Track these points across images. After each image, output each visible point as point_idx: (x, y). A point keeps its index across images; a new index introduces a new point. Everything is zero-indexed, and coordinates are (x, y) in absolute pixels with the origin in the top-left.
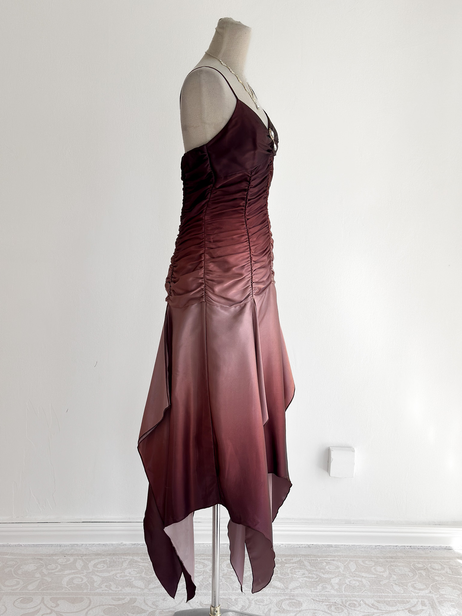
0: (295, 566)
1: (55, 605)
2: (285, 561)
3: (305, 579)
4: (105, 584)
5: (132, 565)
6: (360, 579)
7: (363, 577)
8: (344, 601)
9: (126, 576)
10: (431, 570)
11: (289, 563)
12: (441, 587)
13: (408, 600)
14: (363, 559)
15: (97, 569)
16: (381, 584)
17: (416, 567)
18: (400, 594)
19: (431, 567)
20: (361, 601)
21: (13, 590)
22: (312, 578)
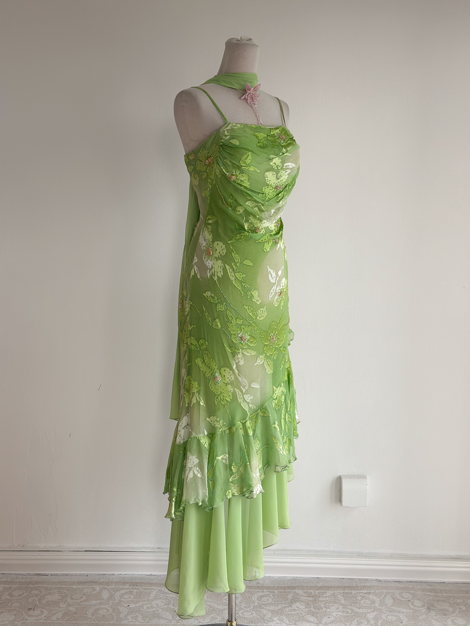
2: (318, 595)
3: (340, 614)
5: (160, 596)
6: (397, 614)
7: (399, 612)
9: (154, 607)
11: (322, 597)
15: (123, 599)
17: (456, 602)
21: (38, 620)
22: (348, 612)
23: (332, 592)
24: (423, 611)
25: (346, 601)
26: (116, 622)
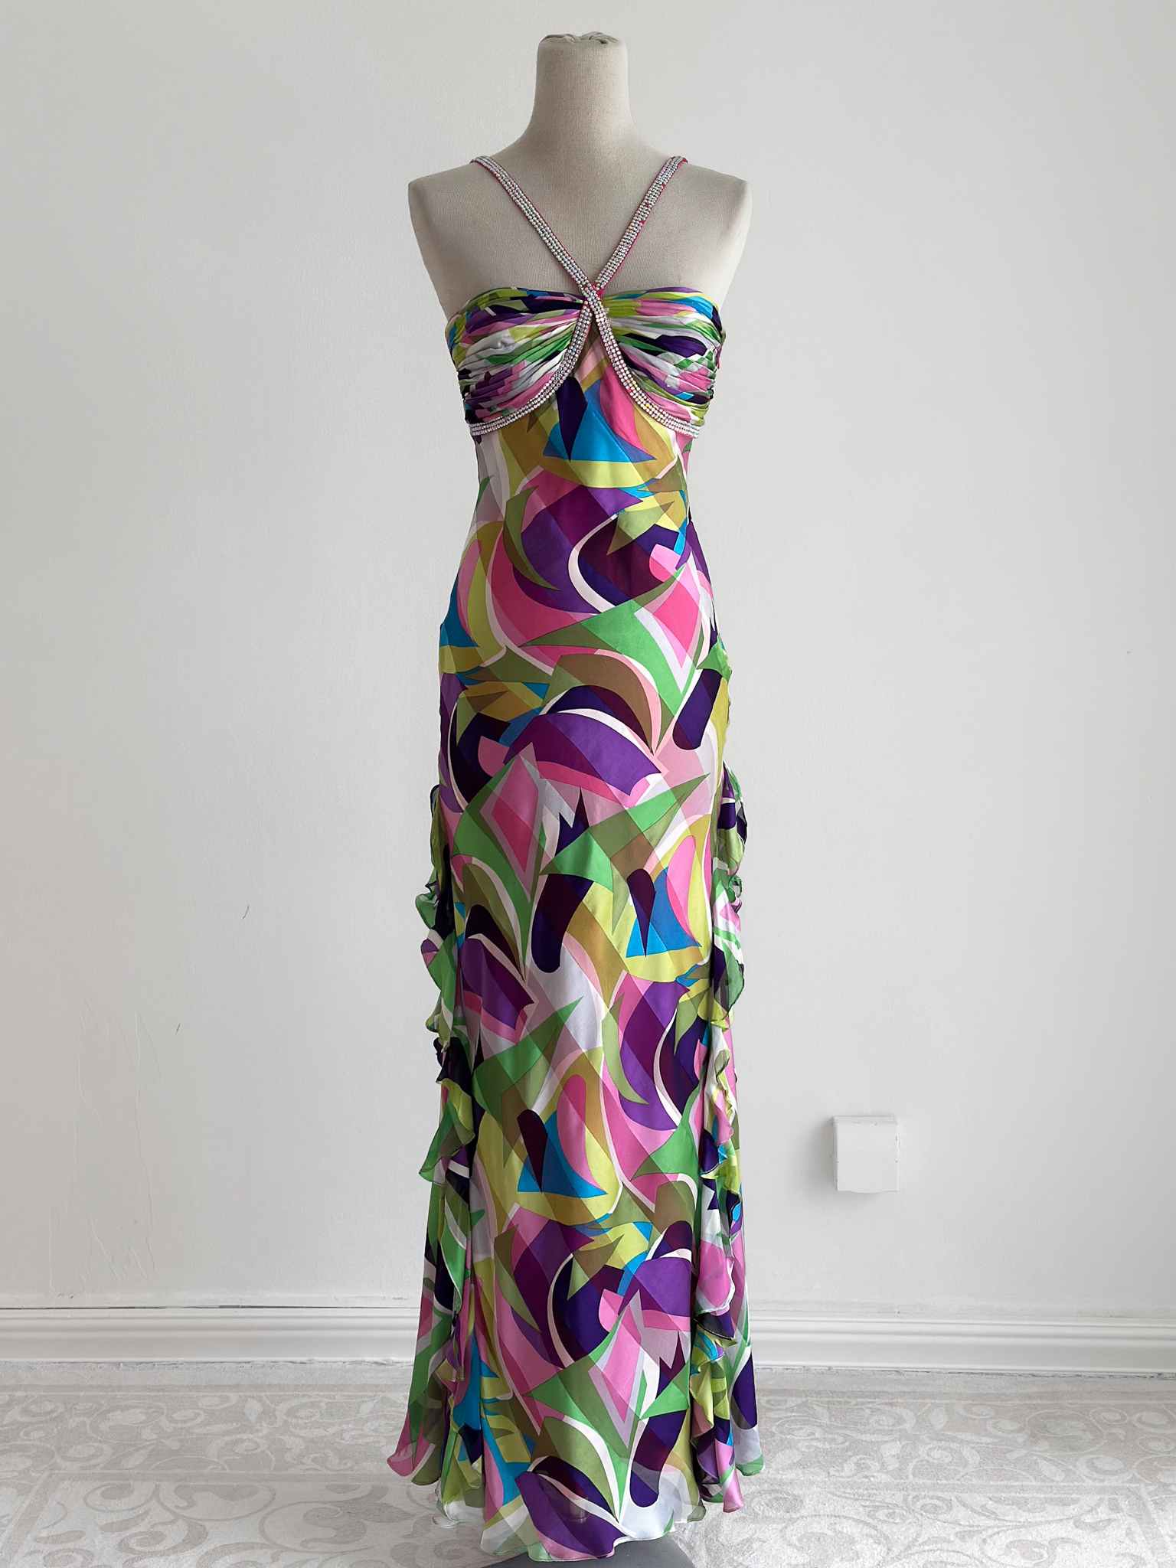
0: (791, 1416)
1: (186, 1504)
2: (768, 1406)
3: (814, 1443)
4: (312, 1456)
6: (954, 1446)
7: (962, 1441)
8: (910, 1498)
10: (1137, 1424)
11: (776, 1410)
12: (1163, 1467)
13: (1074, 1496)
14: (967, 1402)
15: (294, 1421)
16: (1009, 1458)
18: (1055, 1483)
19: (1140, 1420)
20: (953, 1498)
22: (834, 1440)
23: (799, 1401)
24: (1020, 1440)
25: (833, 1419)
26: (275, 1468)
